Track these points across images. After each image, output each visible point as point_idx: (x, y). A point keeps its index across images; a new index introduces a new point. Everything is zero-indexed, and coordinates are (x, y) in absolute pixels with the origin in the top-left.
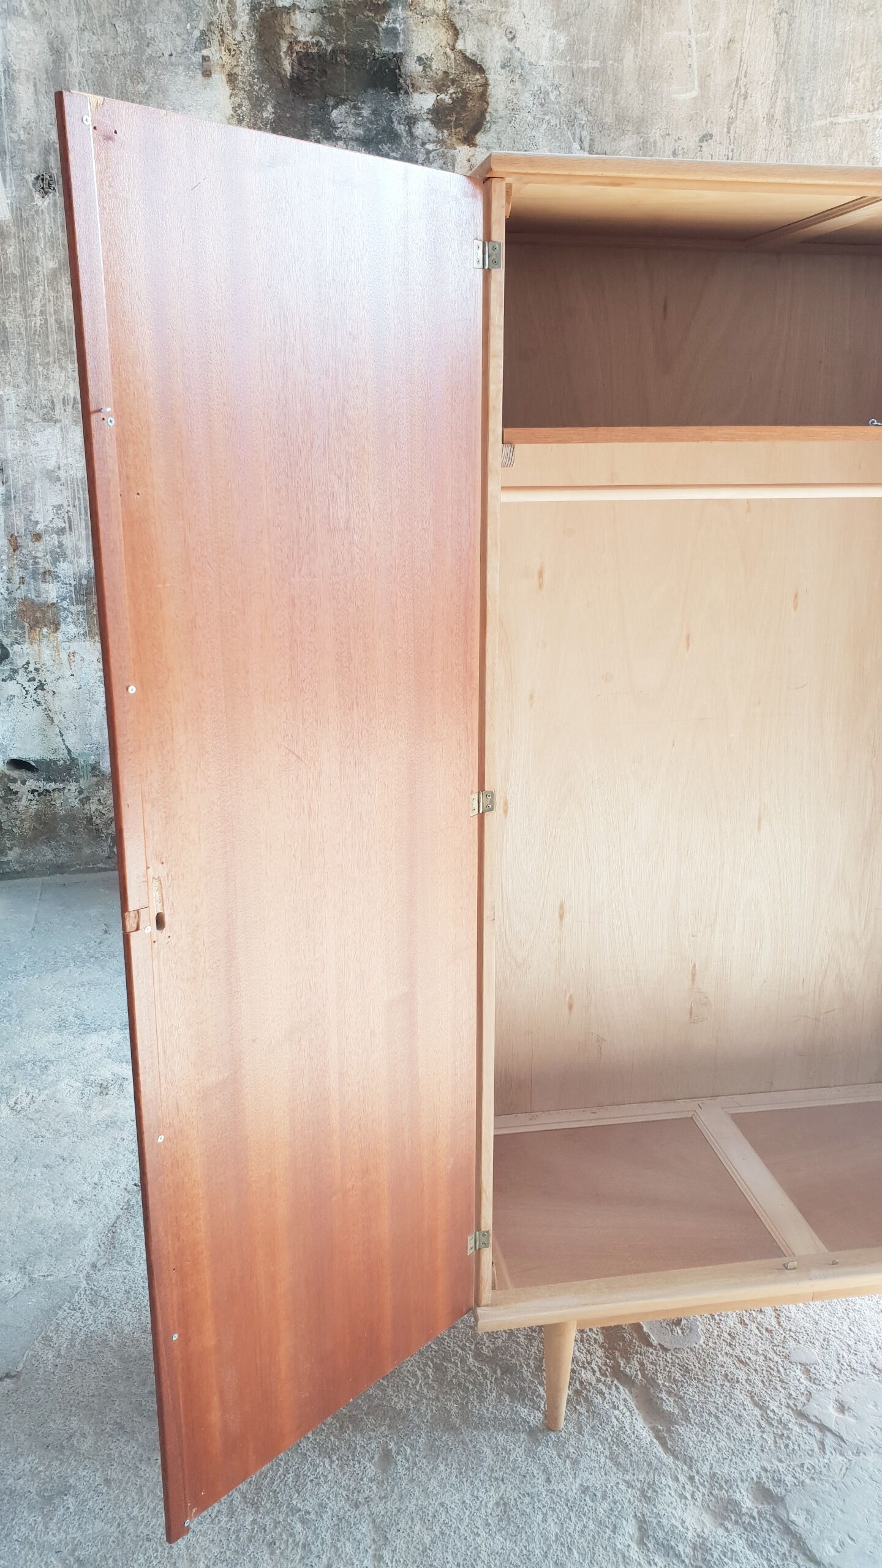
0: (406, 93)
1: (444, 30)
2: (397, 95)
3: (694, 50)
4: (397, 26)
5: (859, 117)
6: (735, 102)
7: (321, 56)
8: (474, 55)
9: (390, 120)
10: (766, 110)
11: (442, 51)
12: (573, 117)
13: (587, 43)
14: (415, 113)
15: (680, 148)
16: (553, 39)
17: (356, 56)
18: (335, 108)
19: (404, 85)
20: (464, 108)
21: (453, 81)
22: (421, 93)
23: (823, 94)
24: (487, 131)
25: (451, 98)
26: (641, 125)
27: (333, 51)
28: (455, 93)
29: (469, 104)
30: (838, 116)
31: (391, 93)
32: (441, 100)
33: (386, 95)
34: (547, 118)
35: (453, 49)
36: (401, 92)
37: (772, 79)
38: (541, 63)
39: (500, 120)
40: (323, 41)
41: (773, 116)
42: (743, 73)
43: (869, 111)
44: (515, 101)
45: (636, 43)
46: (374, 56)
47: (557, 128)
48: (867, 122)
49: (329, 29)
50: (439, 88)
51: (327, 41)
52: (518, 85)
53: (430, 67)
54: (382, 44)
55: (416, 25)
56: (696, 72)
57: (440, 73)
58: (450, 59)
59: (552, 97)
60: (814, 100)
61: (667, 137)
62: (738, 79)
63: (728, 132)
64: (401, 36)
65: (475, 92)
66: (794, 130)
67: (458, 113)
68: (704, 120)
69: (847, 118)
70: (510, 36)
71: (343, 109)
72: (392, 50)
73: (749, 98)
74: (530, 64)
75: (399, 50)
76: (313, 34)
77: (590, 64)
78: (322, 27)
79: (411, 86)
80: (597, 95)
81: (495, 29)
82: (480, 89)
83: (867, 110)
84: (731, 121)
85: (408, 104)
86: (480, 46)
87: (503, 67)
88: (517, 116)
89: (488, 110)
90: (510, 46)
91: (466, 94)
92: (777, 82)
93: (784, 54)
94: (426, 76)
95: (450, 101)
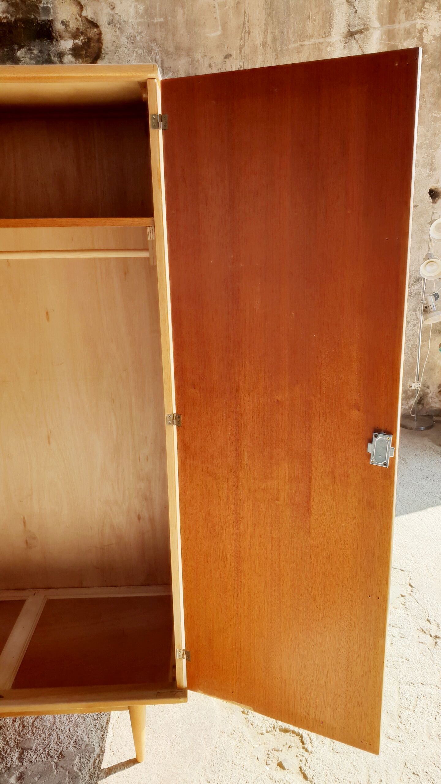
0: (57, 40)
1: (75, 6)
2: (52, 42)
3: (217, 9)
4: (49, 5)
5: (317, 41)
6: (243, 36)
7: (9, 23)
8: (92, 18)
9: (49, 55)
10: (262, 40)
11: (74, 17)
12: (150, 48)
13: (156, 8)
14: (63, 51)
15: (213, 63)
16: (136, 7)
17: (28, 22)
18: (19, 50)
19: (55, 36)
20: (89, 47)
21: (82, 33)
22: (65, 40)
23: (294, 29)
24: (102, 59)
25: (82, 42)
26: (189, 51)
27: (15, 21)
28: (84, 39)
29: (92, 45)
30: (304, 41)
31: (48, 41)
32: (76, 43)
33: (46, 43)
34: (136, 50)
35: (81, 16)
36: (54, 40)
37: (264, 23)
38: (130, 21)
39: (110, 52)
40: (9, 16)
41: (266, 43)
42: (247, 20)
43: (323, 37)
44: (117, 42)
45: (183, 7)
46: (38, 22)
47: (142, 55)
48: (322, 44)
49: (11, 9)
50: (75, 36)
51: (11, 15)
52: (118, 33)
53: (69, 26)
54: (41, 15)
55: (59, 4)
56: (219, 21)
57: (74, 29)
58: (79, 21)
59: (138, 39)
60: (290, 32)
61: (205, 57)
62: (244, 24)
63: (240, 52)
64: (52, 11)
65: (95, 38)
66: (279, 49)
67: (86, 50)
68: (226, 47)
69: (310, 41)
70: (112, 7)
71: (23, 50)
72: (47, 19)
73: (251, 33)
74: (124, 21)
75: (51, 18)
76: (3, 12)
77: (158, 20)
78: (8, 9)
79: (59, 37)
80: (163, 36)
81: (103, 4)
82: (98, 37)
83: (321, 37)
84: (241, 47)
85: (58, 46)
86: (95, 13)
87: (109, 24)
88: (119, 50)
89: (103, 47)
90: (112, 12)
91: (90, 39)
92: (267, 24)
93: (270, 9)
94: (67, 31)
95: (81, 44)
